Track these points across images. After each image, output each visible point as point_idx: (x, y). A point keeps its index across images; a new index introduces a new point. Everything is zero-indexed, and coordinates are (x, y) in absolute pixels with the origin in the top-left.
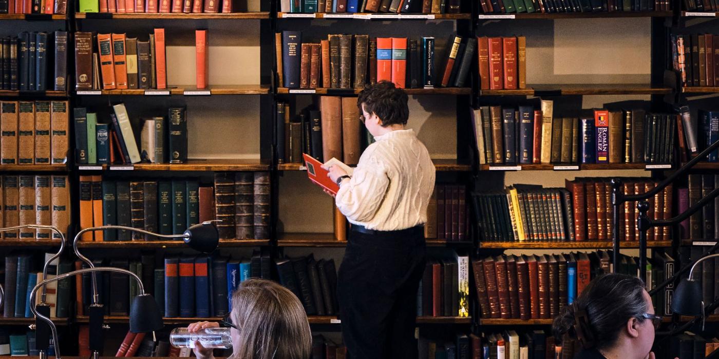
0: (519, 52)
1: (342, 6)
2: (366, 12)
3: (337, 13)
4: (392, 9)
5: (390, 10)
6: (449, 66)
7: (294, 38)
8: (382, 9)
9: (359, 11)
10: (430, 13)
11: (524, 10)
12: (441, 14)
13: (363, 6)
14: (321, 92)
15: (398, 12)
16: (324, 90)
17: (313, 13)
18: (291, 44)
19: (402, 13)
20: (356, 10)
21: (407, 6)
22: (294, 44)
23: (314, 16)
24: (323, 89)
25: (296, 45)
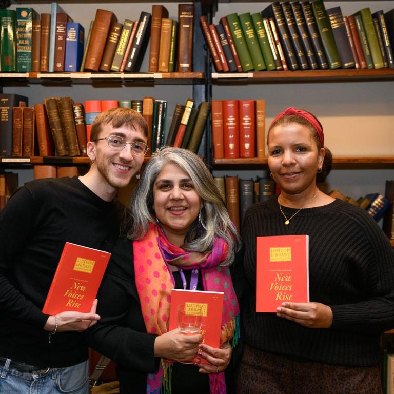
0: (257, 116)
1: (59, 65)
2: (86, 71)
3: (55, 72)
4: (114, 67)
5: (112, 69)
6: (182, 130)
7: (5, 101)
8: (103, 69)
9: (78, 71)
10: (157, 71)
11: (264, 68)
12: (168, 72)
13: (83, 64)
14: (35, 161)
15: (121, 70)
16: (39, 159)
17: (25, 73)
18: (3, 108)
19: (125, 72)
20: (75, 69)
21: (130, 64)
22: (6, 108)
23: (27, 75)
24: (39, 157)
25: (8, 109)
